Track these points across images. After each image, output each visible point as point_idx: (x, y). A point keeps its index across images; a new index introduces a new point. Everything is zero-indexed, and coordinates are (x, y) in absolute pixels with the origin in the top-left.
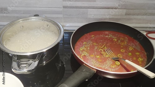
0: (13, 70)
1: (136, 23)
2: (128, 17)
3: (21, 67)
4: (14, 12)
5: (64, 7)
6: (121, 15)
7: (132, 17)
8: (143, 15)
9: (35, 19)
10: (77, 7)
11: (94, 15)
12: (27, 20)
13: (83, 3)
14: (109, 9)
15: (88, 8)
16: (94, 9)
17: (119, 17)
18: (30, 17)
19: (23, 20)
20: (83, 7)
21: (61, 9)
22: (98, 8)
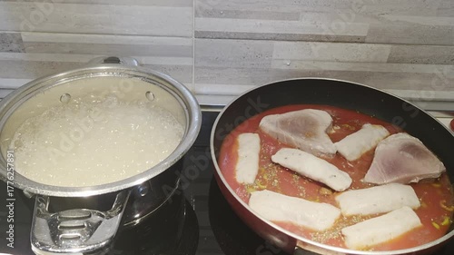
0: (34, 248)
1: (420, 88)
2: (395, 67)
3: (64, 239)
4: (41, 46)
5: (200, 35)
6: (373, 62)
7: (408, 68)
8: (445, 63)
9: (108, 71)
10: (237, 37)
11: (292, 60)
12: (80, 75)
13: (259, 22)
14: (338, 42)
15: (275, 39)
16: (294, 43)
17: (368, 68)
18: (90, 63)
19: (69, 77)
20: (258, 37)
21: (189, 42)
22: (305, 38)
